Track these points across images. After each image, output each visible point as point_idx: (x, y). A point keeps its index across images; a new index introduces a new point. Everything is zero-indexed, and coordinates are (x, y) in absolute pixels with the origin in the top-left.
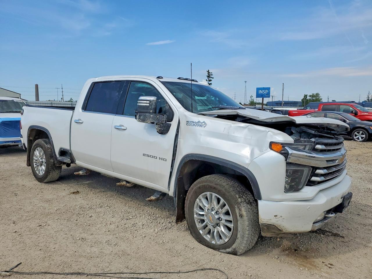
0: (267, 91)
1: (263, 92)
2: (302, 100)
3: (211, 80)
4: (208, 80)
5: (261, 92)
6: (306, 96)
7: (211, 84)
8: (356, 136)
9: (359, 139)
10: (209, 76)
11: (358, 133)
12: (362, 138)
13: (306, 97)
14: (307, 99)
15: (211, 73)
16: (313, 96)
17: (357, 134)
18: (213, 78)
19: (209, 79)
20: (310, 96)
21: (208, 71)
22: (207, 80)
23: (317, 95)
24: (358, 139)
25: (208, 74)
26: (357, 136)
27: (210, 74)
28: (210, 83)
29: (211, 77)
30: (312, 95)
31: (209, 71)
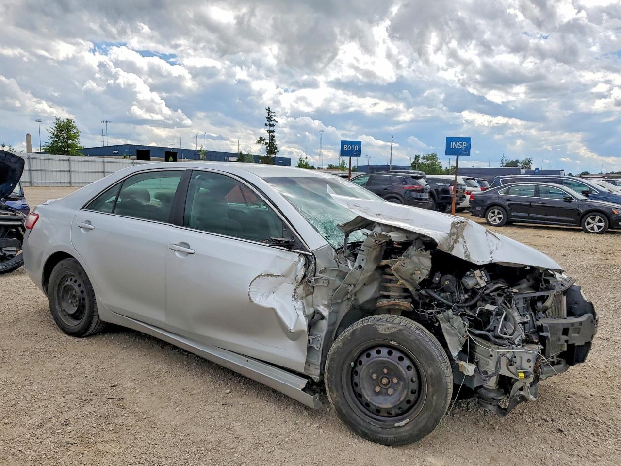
0: (465, 144)
1: (459, 146)
2: (412, 164)
3: (271, 125)
4: (268, 124)
5: (454, 145)
6: (417, 158)
7: (274, 131)
8: (589, 223)
9: (594, 230)
10: (269, 118)
11: (593, 219)
12: (599, 227)
13: (419, 160)
14: (419, 162)
15: (274, 112)
16: (427, 158)
17: (591, 221)
18: (277, 122)
19: (271, 123)
20: (423, 158)
21: (269, 110)
22: (266, 125)
23: (433, 157)
24: (593, 228)
25: (269, 115)
26: (591, 224)
27: (273, 114)
28: (271, 129)
29: (274, 120)
30: (426, 156)
31: (269, 108)
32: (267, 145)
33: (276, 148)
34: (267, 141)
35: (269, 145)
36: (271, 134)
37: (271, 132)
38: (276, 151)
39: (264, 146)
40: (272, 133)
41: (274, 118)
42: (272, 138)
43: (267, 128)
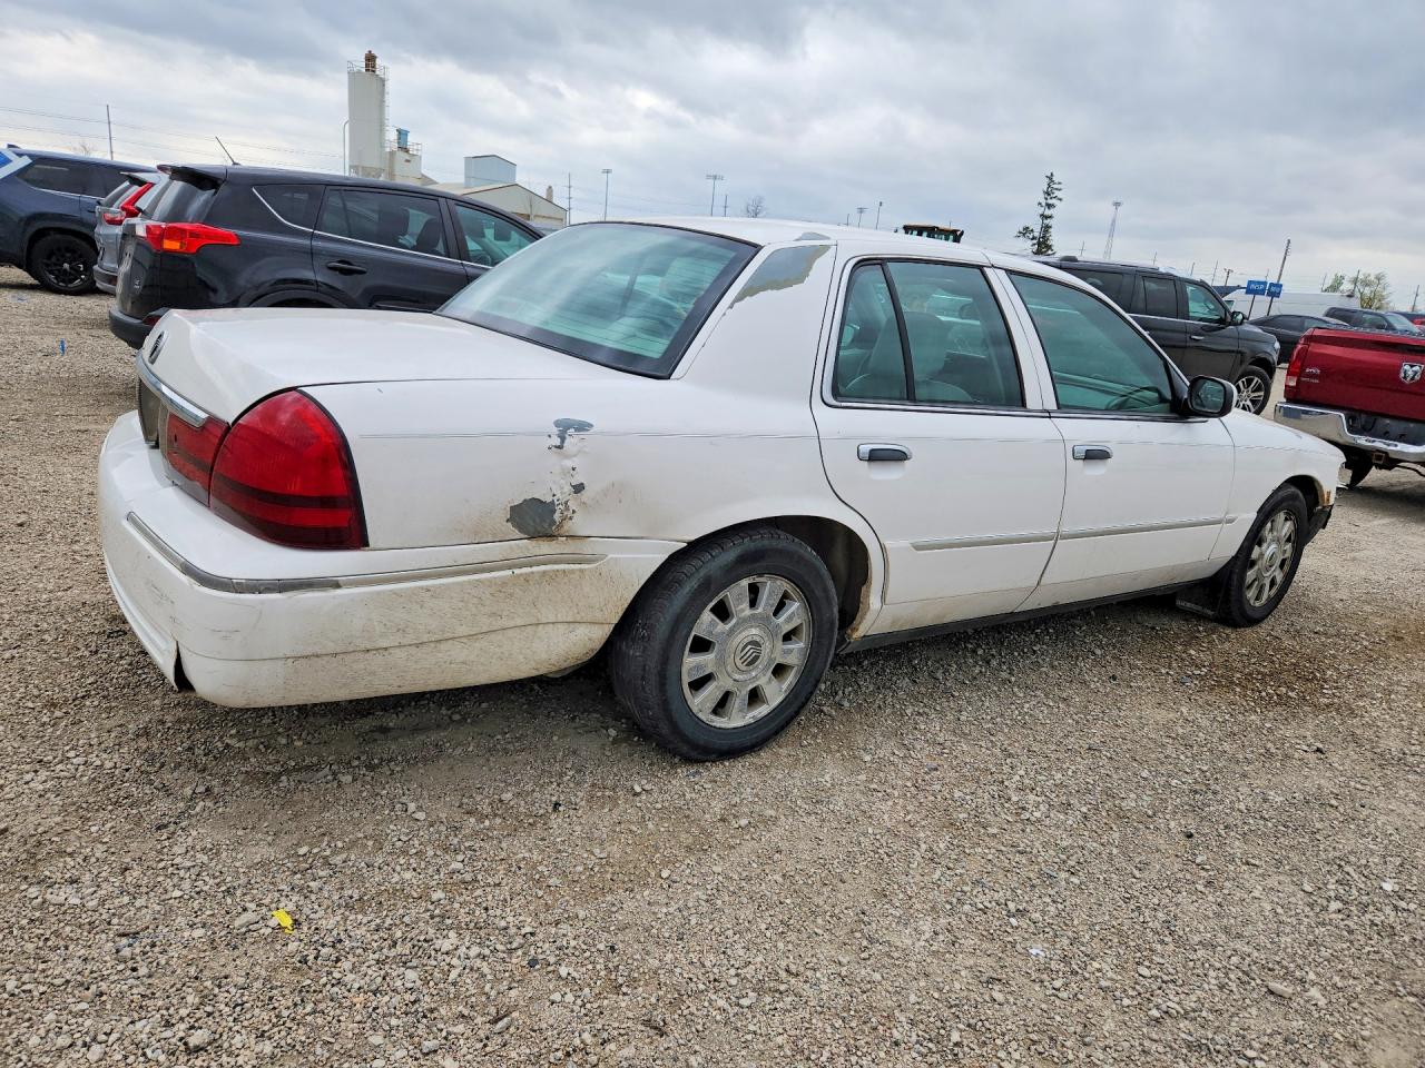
3: (1049, 206)
4: (1044, 204)
7: (1050, 217)
10: (1048, 194)
15: (1059, 183)
18: (1061, 200)
19: (1050, 202)
21: (1050, 178)
25: (1049, 186)
27: (1055, 186)
28: (1048, 212)
29: (1056, 197)
31: (1052, 175)
32: (1035, 241)
33: (1049, 247)
34: (1036, 234)
35: (1039, 244)
36: (1045, 221)
37: (1047, 217)
38: (1050, 252)
39: (1030, 242)
40: (1048, 220)
41: (1057, 193)
42: (1047, 228)
43: (1041, 211)
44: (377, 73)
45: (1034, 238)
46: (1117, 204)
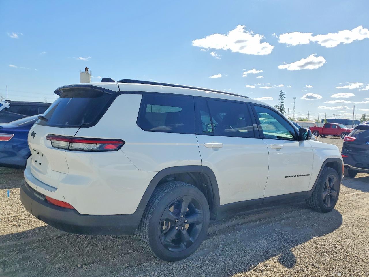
3: (282, 99)
4: (280, 99)
7: (283, 102)
10: (281, 96)
15: (284, 93)
18: (285, 97)
19: (282, 98)
21: (281, 92)
25: (281, 94)
28: (282, 101)
31: (281, 91)
32: (280, 109)
33: (284, 111)
34: (280, 107)
35: (280, 110)
38: (284, 112)
40: (282, 104)
42: (282, 106)
43: (280, 101)
44: (89, 72)
45: (279, 108)
46: (295, 98)
